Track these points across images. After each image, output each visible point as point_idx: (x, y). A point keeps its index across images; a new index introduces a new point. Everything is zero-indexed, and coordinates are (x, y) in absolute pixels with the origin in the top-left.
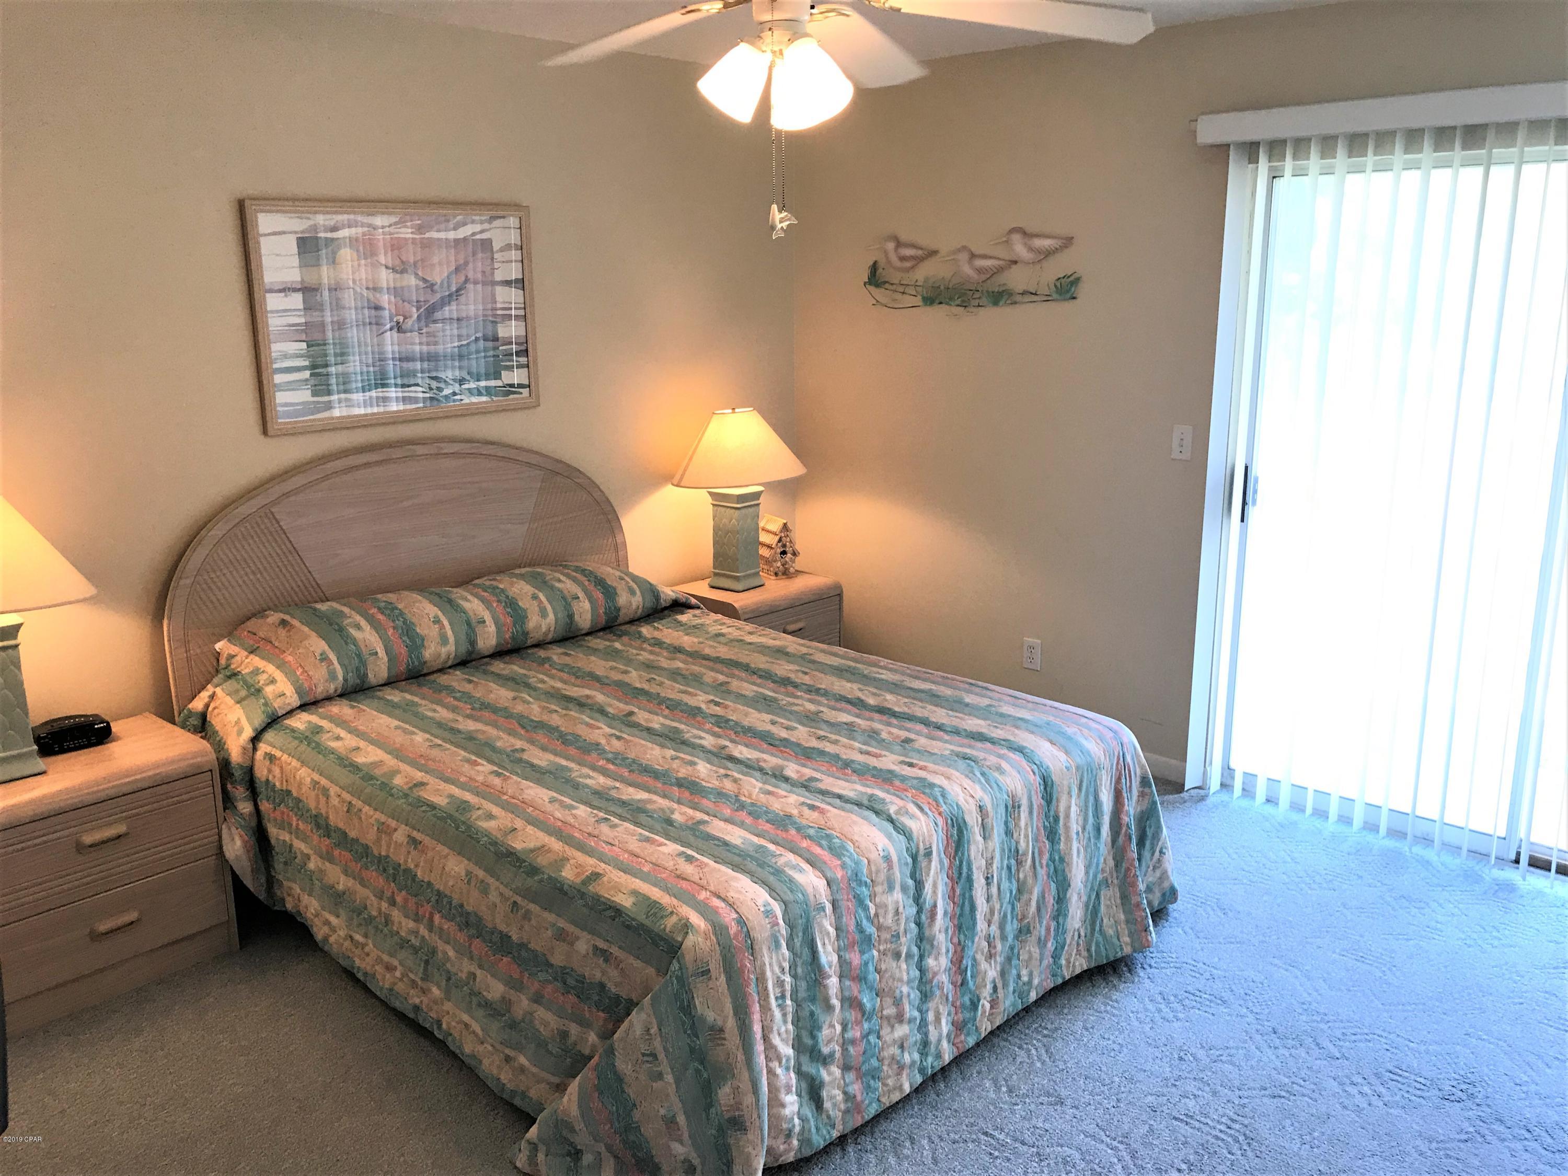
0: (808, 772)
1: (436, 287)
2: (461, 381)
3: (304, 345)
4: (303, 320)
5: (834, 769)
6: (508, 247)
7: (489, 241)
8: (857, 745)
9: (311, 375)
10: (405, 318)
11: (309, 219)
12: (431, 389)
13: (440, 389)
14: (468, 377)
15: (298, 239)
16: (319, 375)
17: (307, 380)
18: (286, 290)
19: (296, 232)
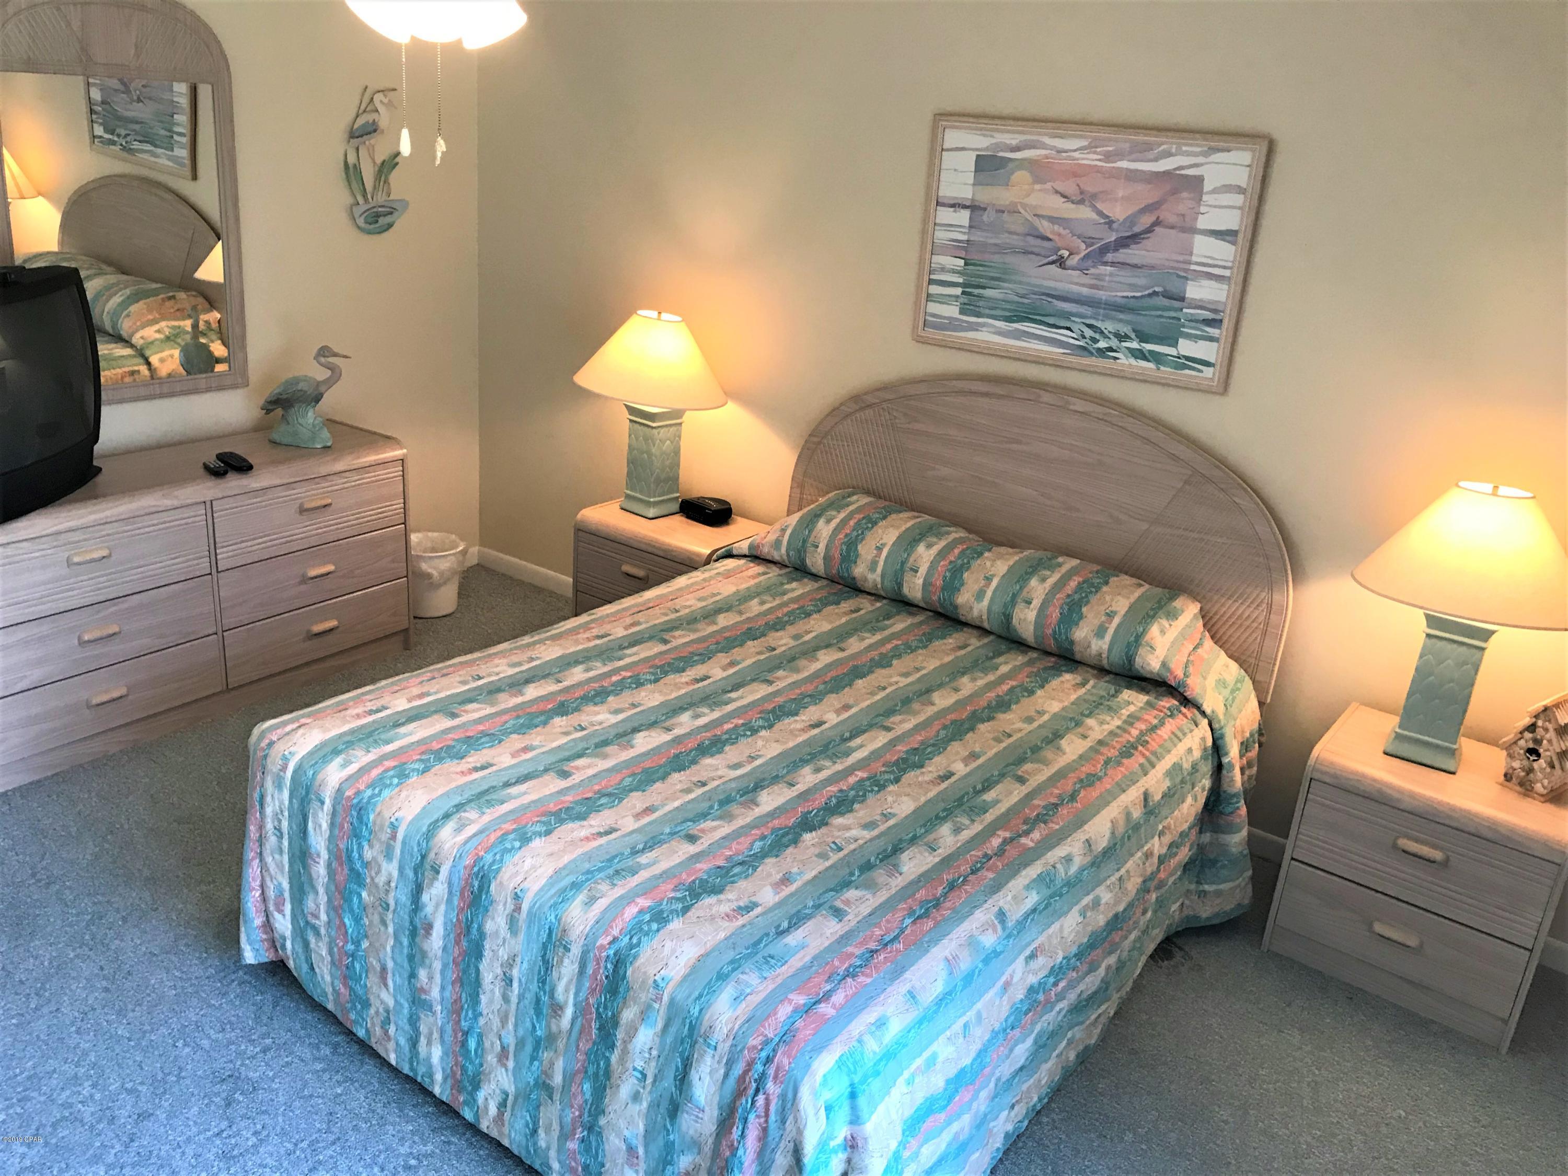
1: (1115, 226)
2: (1122, 337)
3: (962, 262)
4: (965, 238)
6: (1228, 189)
7: (1200, 179)
9: (963, 293)
10: (1071, 254)
11: (992, 136)
12: (1084, 337)
13: (1095, 341)
14: (1133, 336)
15: (978, 156)
16: (970, 294)
17: (957, 297)
18: (956, 205)
19: (977, 150)
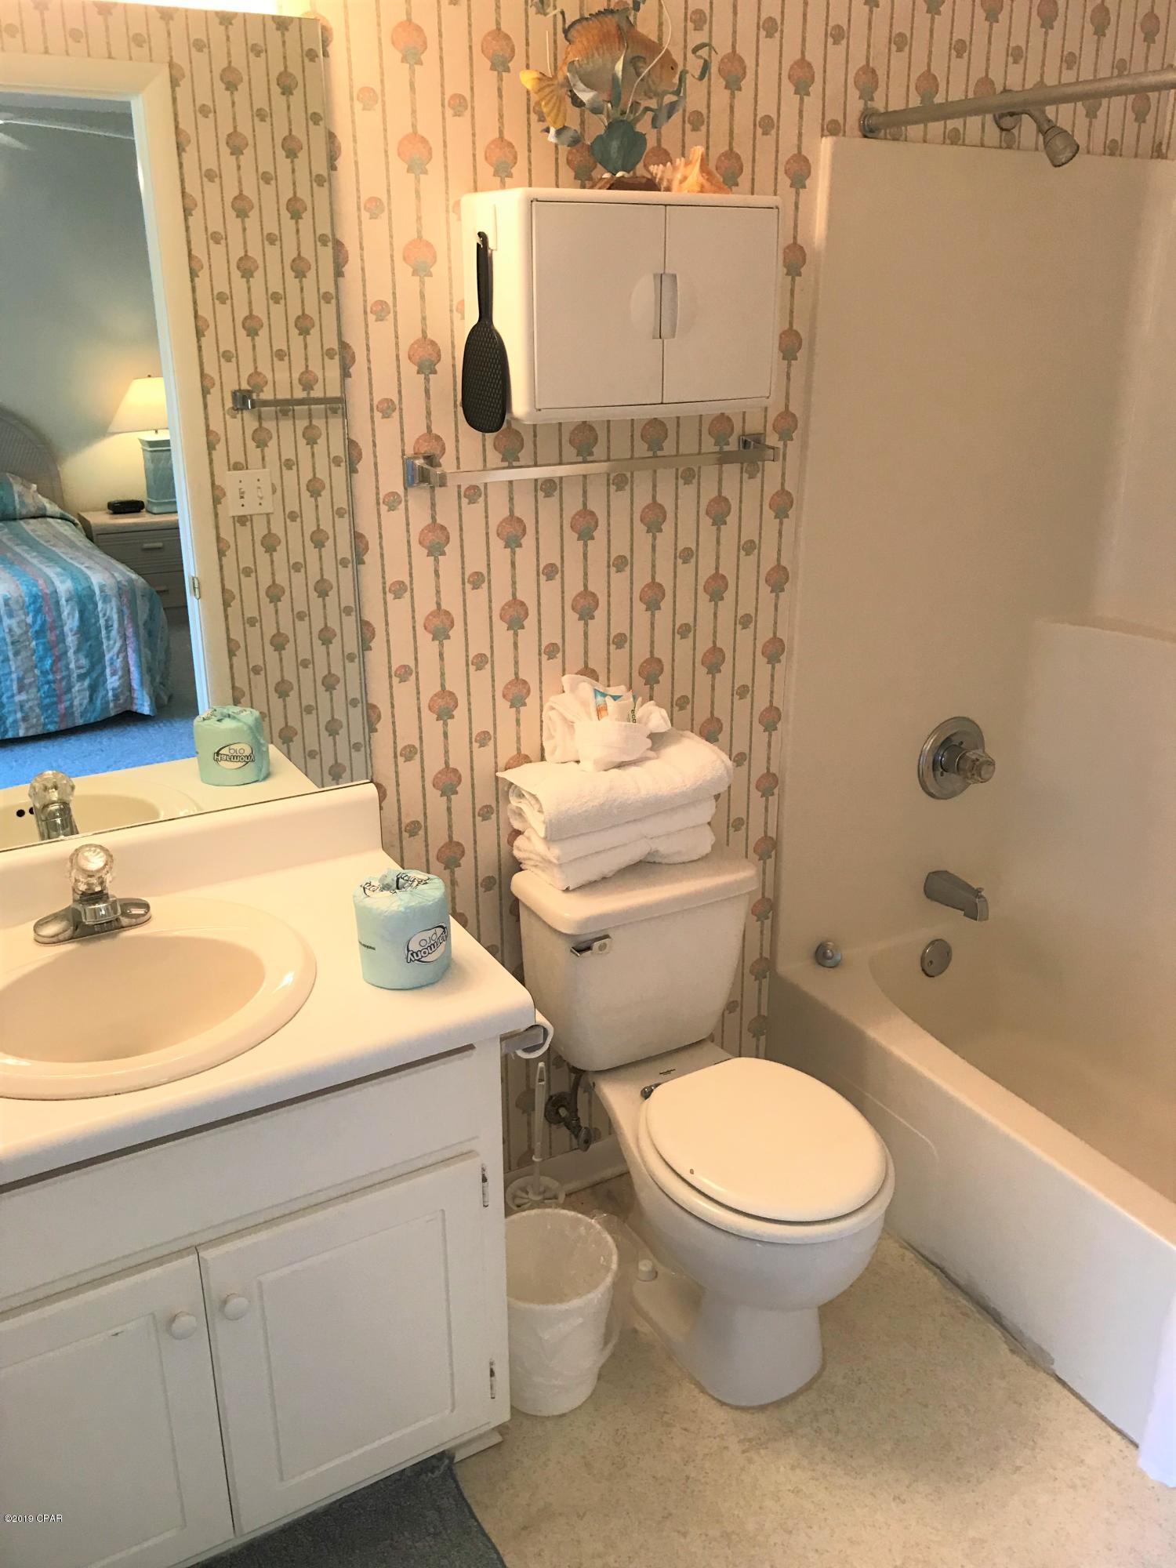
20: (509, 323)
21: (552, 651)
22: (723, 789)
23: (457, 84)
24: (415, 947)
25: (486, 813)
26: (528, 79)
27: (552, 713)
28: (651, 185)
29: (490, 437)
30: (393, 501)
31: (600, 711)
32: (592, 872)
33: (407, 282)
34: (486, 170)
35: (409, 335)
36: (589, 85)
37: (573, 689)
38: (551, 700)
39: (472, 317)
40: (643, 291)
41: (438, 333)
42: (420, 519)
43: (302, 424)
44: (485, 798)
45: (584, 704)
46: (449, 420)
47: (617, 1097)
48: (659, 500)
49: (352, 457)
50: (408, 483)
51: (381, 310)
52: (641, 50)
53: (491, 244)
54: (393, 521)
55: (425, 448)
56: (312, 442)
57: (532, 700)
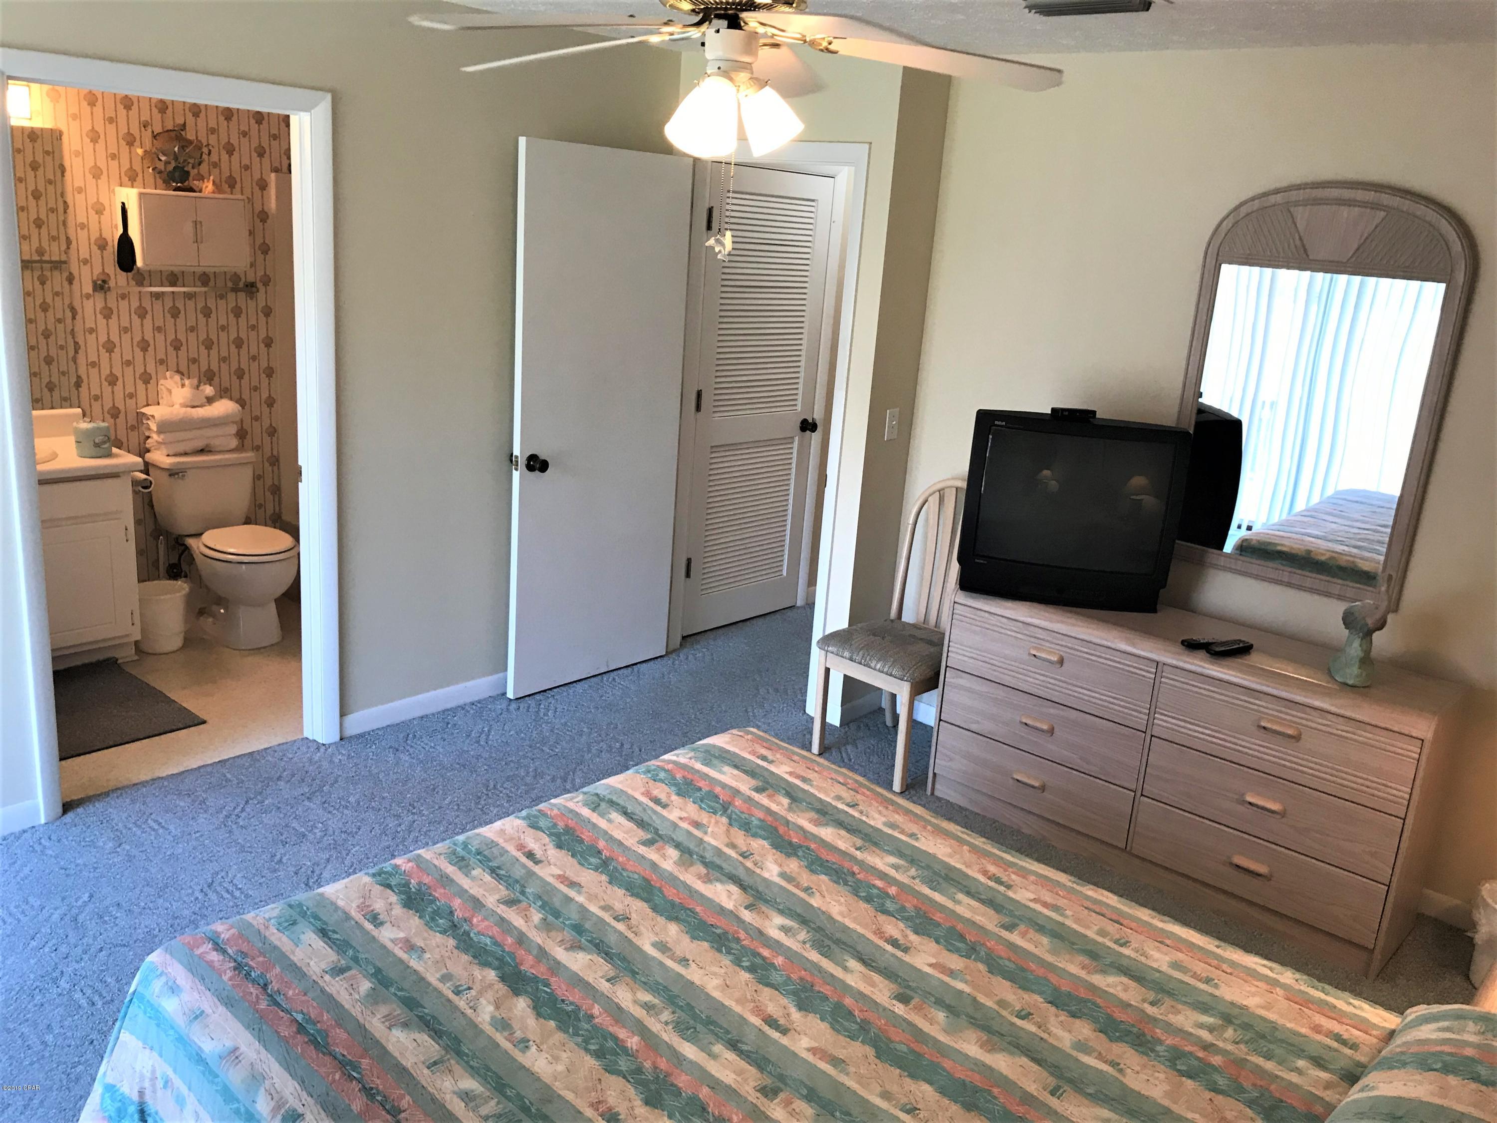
0: (651, 854)
5: (621, 859)
8: (580, 899)
20: (135, 233)
21: (162, 362)
22: (238, 419)
23: (113, 149)
24: (97, 441)
25: (133, 428)
26: (140, 151)
27: (162, 387)
28: (191, 190)
29: (129, 274)
30: (88, 296)
31: (183, 386)
32: (181, 448)
33: (94, 217)
34: (125, 179)
35: (94, 235)
36: (164, 155)
37: (171, 377)
38: (162, 382)
39: (121, 231)
40: (189, 228)
41: (106, 234)
42: (100, 305)
43: (37, 273)
44: (132, 421)
45: (176, 383)
46: (112, 268)
47: (191, 542)
48: (209, 305)
49: (70, 280)
50: (95, 290)
51: (83, 226)
52: (185, 143)
53: (127, 206)
54: (89, 305)
55: (103, 277)
56: (43, 283)
57: (153, 381)
